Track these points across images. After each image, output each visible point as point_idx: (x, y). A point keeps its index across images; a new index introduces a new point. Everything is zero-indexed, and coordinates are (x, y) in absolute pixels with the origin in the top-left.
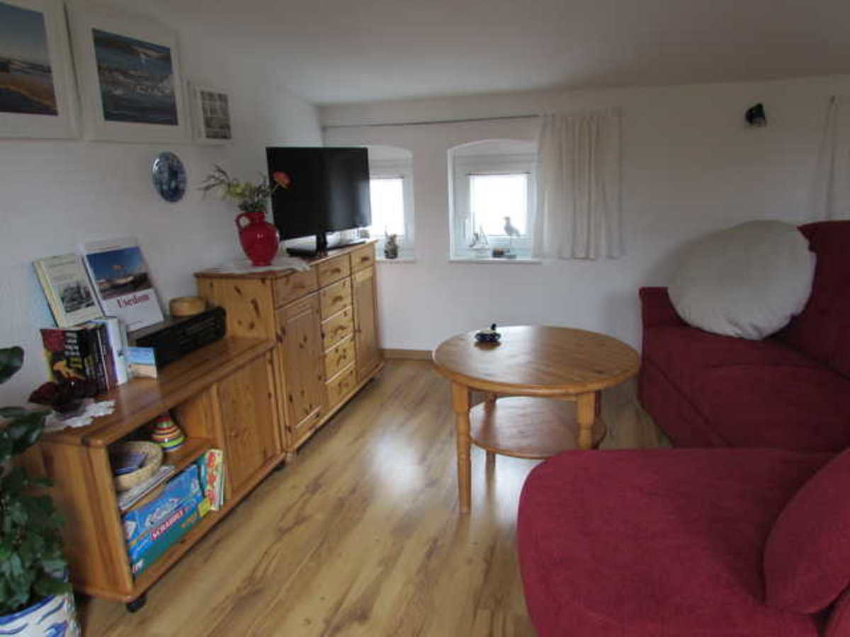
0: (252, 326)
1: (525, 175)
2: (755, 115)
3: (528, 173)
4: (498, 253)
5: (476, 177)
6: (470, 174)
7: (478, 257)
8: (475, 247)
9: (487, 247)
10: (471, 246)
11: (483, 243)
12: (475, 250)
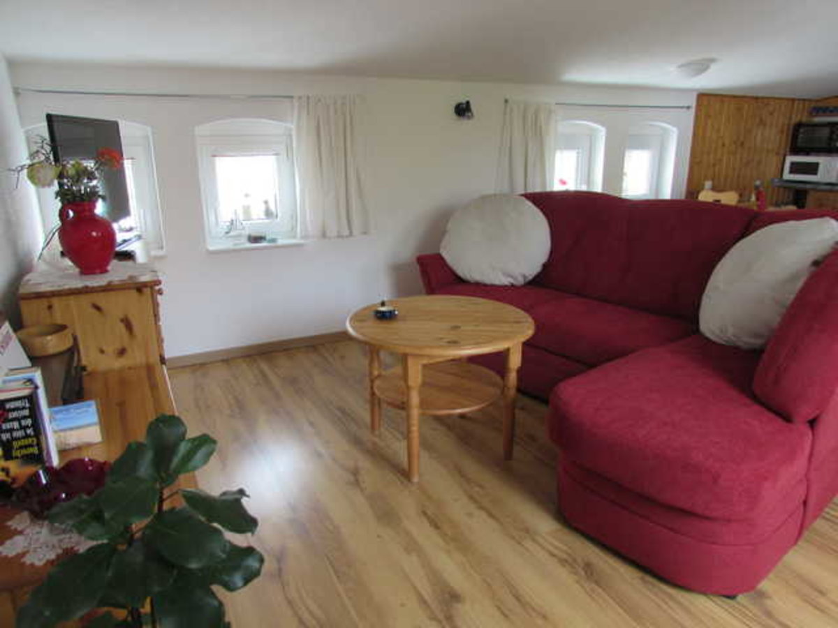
0: (122, 352)
1: (274, 158)
2: (463, 110)
3: (277, 154)
4: (256, 239)
5: (221, 158)
6: (215, 156)
7: (235, 245)
8: (232, 234)
9: (243, 232)
10: (227, 233)
11: (239, 230)
12: (231, 237)
